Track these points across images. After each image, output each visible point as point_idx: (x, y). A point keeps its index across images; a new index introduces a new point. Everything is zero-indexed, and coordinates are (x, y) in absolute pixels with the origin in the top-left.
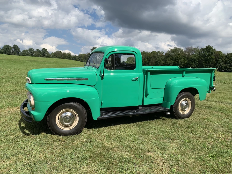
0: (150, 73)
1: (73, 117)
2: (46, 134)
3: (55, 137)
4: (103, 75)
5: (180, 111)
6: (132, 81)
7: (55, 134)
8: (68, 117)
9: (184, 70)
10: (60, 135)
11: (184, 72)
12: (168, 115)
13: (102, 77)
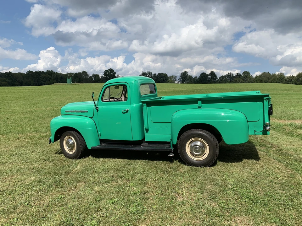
0: (146, 104)
9: (199, 100)
13: (97, 110)
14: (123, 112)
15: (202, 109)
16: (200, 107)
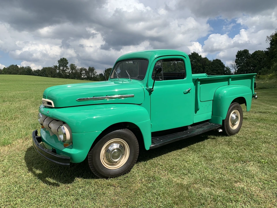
0: (199, 82)
1: (121, 150)
2: (85, 180)
4: (153, 88)
5: (231, 127)
6: (185, 93)
7: (98, 178)
8: (116, 150)
9: (230, 77)
10: (107, 178)
11: (230, 79)
13: (150, 91)
14: (185, 92)
15: (230, 85)
16: (229, 85)
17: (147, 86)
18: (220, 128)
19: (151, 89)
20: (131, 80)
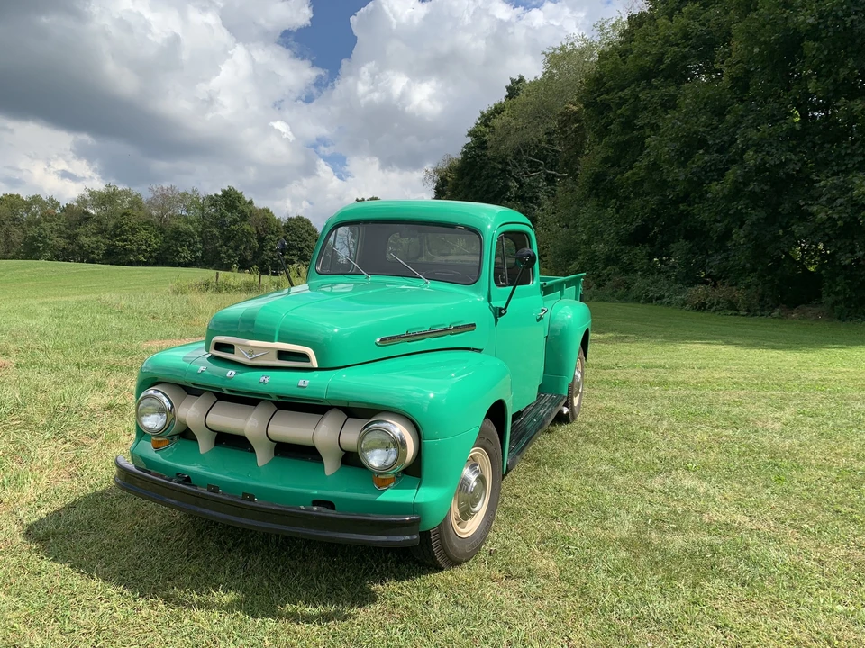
1: (481, 479)
3: (462, 573)
4: (506, 308)
5: (575, 399)
8: (477, 481)
9: (563, 282)
10: (459, 564)
11: (565, 286)
12: (568, 414)
13: (499, 313)
15: (563, 301)
16: (561, 298)
17: (489, 299)
18: (566, 405)
19: (501, 309)
20: (427, 283)
